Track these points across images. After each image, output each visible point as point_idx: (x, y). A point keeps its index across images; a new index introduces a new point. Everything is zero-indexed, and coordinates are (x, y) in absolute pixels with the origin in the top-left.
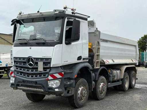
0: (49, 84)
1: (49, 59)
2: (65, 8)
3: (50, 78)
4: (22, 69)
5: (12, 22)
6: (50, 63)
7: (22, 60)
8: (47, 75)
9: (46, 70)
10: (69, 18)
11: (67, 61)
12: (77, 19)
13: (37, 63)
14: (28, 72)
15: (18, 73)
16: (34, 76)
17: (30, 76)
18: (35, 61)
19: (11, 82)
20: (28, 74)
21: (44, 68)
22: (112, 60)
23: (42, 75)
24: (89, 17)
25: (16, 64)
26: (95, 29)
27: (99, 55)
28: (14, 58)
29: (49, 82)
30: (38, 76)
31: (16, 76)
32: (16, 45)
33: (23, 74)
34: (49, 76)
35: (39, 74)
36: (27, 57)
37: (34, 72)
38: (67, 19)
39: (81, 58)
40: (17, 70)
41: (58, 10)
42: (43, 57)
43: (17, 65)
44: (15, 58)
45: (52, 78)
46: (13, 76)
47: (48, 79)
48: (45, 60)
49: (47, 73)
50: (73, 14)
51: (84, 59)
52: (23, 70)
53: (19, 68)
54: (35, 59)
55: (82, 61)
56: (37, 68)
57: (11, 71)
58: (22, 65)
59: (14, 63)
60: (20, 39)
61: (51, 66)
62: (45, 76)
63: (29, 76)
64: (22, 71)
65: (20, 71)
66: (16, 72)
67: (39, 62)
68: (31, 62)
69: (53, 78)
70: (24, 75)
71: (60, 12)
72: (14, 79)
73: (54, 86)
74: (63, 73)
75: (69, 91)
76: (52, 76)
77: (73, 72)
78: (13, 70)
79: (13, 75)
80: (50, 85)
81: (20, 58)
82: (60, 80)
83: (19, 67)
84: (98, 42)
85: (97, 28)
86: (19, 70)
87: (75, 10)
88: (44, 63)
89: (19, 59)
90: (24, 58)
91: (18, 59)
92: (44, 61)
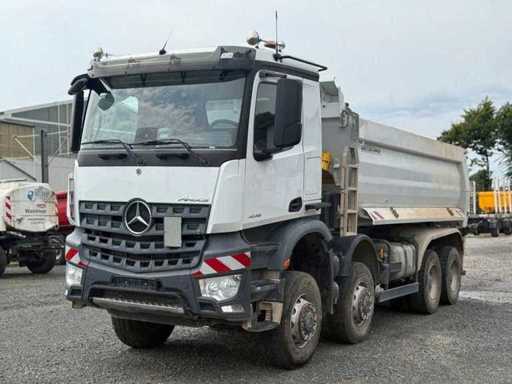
0: (202, 288)
1: (203, 209)
2: (252, 41)
3: (206, 269)
4: (110, 240)
5: (72, 84)
6: (205, 220)
7: (107, 210)
8: (195, 260)
9: (192, 245)
10: (267, 75)
11: (259, 216)
12: (289, 77)
13: (159, 221)
14: (130, 250)
15: (95, 255)
16: (152, 262)
17: (138, 263)
18: (153, 213)
19: (70, 282)
20: (128, 255)
21: (184, 238)
22: (392, 208)
23: (180, 261)
24: (325, 69)
25: (88, 222)
26: (343, 107)
27: (355, 192)
28: (81, 202)
29: (201, 282)
30: (166, 261)
31: (86, 263)
32: (87, 162)
33: (111, 257)
34: (204, 264)
35: (169, 256)
36: (127, 200)
37: (152, 249)
38: (261, 76)
39: (300, 206)
40: (91, 242)
41: (230, 49)
42: (183, 202)
43: (90, 226)
44: (83, 205)
45: (211, 271)
46: (77, 262)
47: (199, 273)
48: (187, 210)
49: (195, 253)
50: (279, 62)
51: (308, 207)
52: (114, 243)
53: (98, 238)
54: (155, 209)
55: (303, 215)
56: (161, 238)
57: (69, 245)
58: (108, 227)
59: (81, 221)
60: (102, 142)
61: (209, 231)
62: (188, 262)
63: (133, 264)
64: (109, 245)
65: (103, 245)
66: (87, 251)
67: (166, 219)
68: (140, 218)
69: (214, 272)
70: (115, 260)
71: (237, 55)
72: (79, 273)
73: (219, 296)
74: (248, 254)
75: (264, 312)
76: (213, 263)
77: (275, 251)
78: (78, 242)
79: (76, 259)
80: (205, 292)
81: (101, 204)
82: (238, 276)
83: (98, 233)
84: (352, 150)
85: (347, 105)
86: (96, 242)
87: (283, 46)
88: (184, 221)
89: (98, 208)
90: (114, 205)
91: (95, 206)
92: (186, 213)
